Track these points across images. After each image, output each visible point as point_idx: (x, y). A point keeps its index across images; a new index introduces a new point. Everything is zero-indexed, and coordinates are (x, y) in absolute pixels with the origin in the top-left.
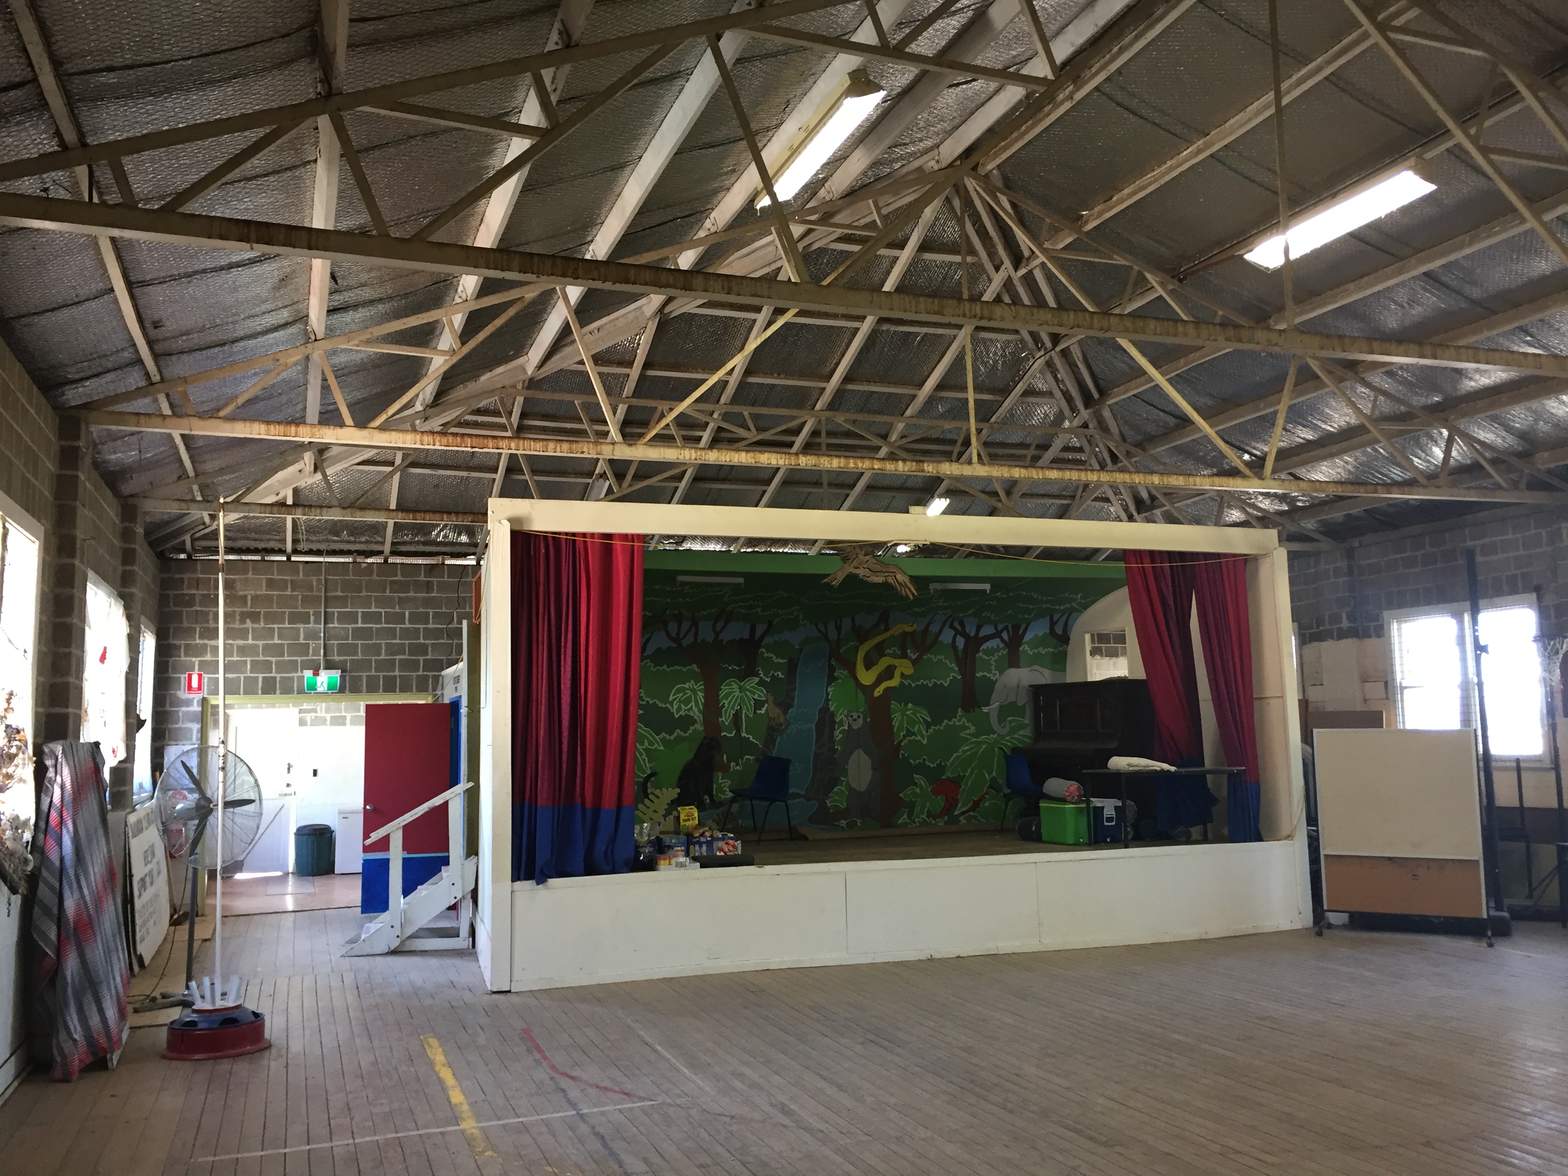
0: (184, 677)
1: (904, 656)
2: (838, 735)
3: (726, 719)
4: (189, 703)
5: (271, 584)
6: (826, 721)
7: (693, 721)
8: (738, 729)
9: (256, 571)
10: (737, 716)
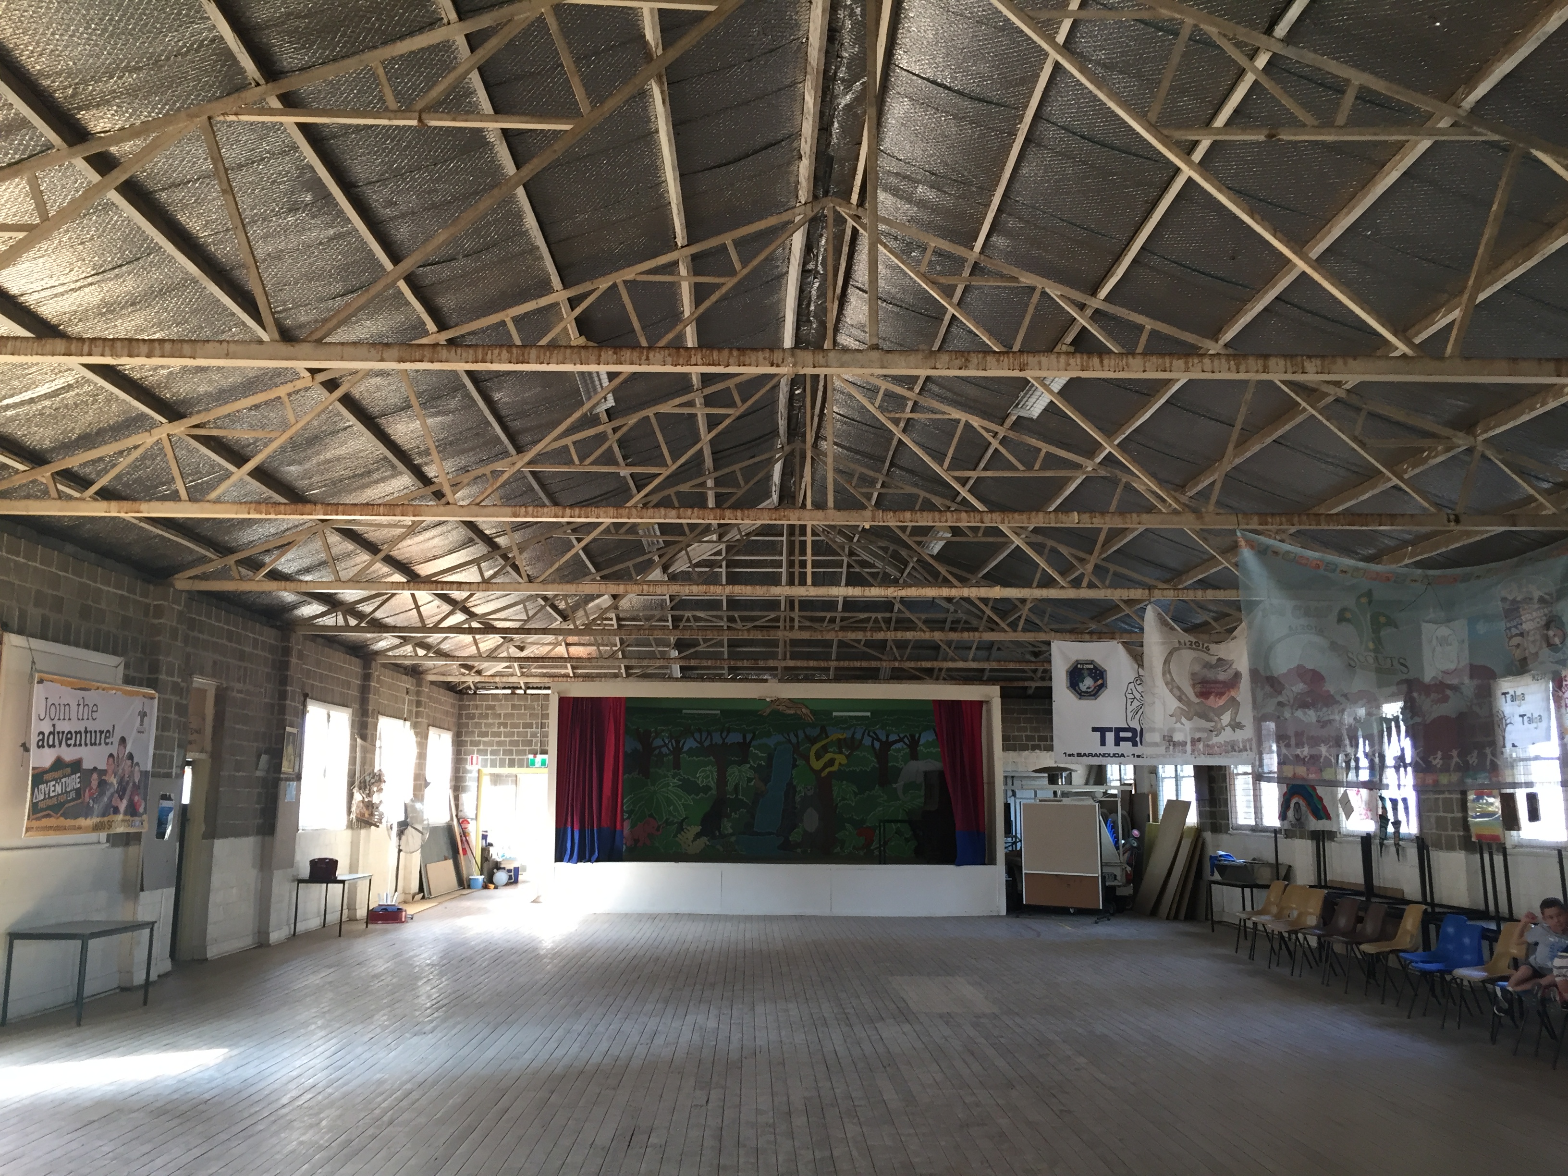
0: (469, 758)
1: (841, 752)
2: (798, 798)
3: (730, 787)
4: (471, 772)
5: (514, 707)
6: (791, 789)
7: (709, 788)
8: (737, 794)
9: (506, 700)
10: (736, 787)
